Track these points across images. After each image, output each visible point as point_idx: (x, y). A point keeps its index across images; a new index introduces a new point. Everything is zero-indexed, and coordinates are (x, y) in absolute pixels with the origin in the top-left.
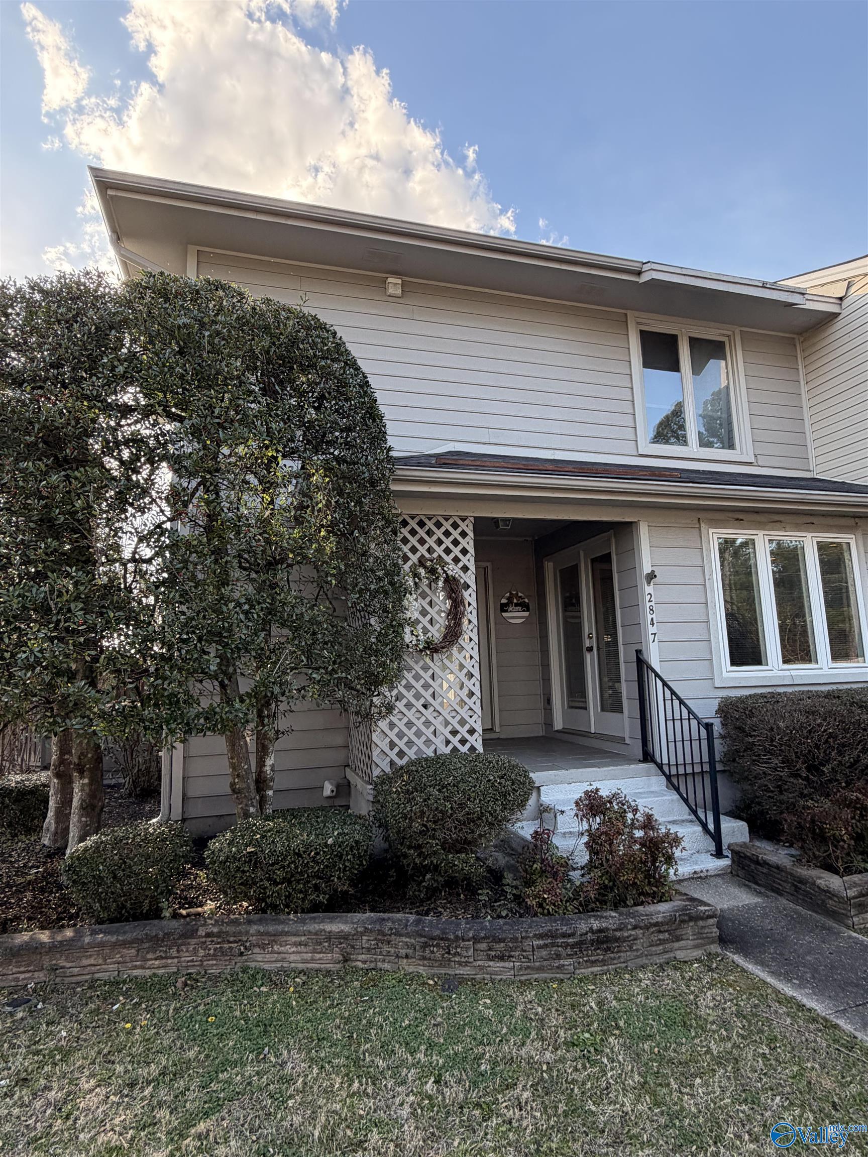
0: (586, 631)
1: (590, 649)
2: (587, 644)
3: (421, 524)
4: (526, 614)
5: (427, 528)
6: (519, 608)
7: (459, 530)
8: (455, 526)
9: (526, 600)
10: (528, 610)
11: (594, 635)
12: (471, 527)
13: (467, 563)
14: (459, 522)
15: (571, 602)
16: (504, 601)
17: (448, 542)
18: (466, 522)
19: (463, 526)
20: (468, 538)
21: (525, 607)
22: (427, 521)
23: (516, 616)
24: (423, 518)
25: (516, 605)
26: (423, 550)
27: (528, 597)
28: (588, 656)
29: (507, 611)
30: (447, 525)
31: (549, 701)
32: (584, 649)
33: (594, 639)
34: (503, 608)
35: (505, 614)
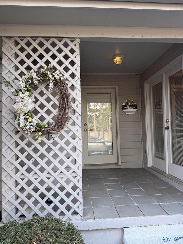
0: (165, 118)
1: (167, 128)
2: (165, 125)
3: (41, 44)
4: (135, 110)
5: (45, 47)
6: (132, 107)
7: (69, 48)
8: (66, 45)
9: (135, 104)
10: (136, 108)
11: (170, 120)
12: (78, 45)
13: (75, 72)
14: (69, 42)
15: (158, 104)
16: (124, 104)
17: (60, 57)
18: (75, 42)
19: (72, 45)
20: (75, 54)
21: (135, 107)
22: (45, 42)
23: (130, 111)
24: (42, 40)
25: (130, 106)
26: (41, 62)
27: (136, 102)
28: (166, 132)
29: (125, 109)
30: (60, 45)
31: (145, 152)
32: (164, 128)
33: (170, 123)
34: (124, 107)
35: (124, 110)
